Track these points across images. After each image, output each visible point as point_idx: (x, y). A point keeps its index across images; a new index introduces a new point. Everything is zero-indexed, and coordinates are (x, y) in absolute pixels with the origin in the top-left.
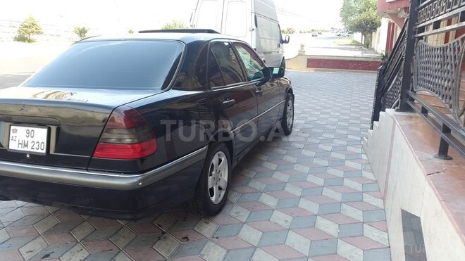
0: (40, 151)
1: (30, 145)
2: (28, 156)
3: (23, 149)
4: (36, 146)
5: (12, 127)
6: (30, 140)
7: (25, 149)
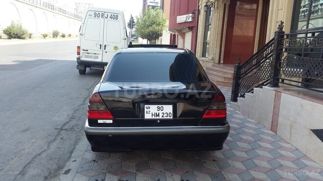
0: (168, 118)
1: (161, 115)
2: (159, 121)
3: (156, 118)
4: (165, 115)
5: (146, 106)
6: (160, 112)
7: (158, 118)
